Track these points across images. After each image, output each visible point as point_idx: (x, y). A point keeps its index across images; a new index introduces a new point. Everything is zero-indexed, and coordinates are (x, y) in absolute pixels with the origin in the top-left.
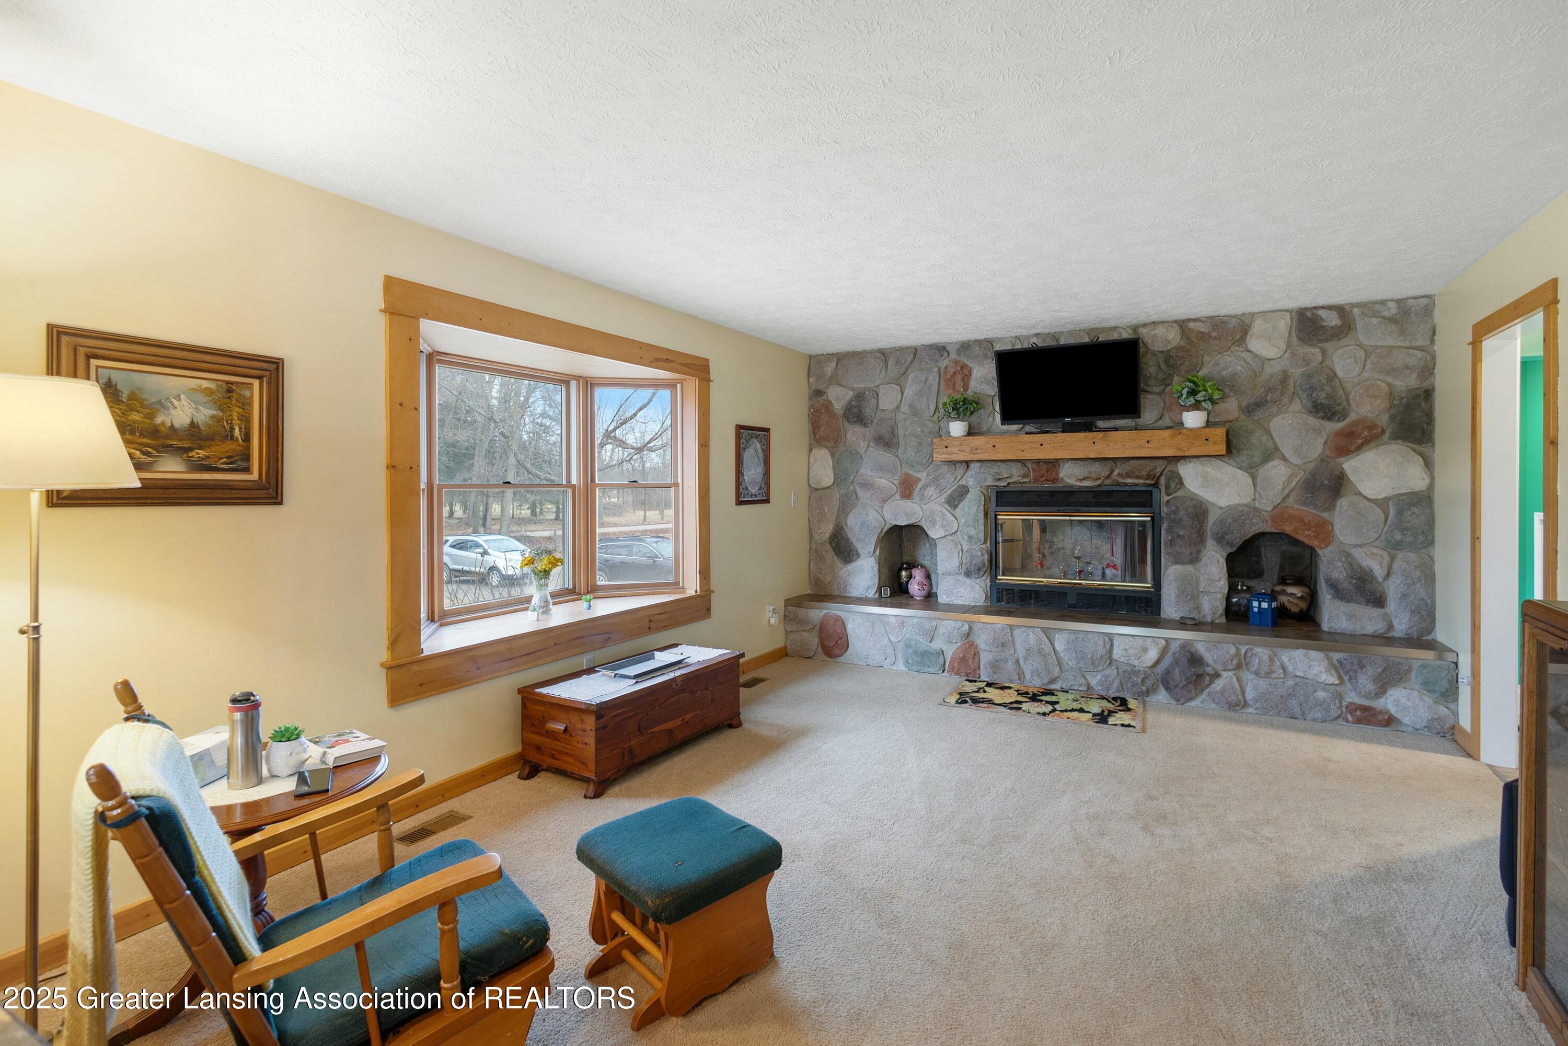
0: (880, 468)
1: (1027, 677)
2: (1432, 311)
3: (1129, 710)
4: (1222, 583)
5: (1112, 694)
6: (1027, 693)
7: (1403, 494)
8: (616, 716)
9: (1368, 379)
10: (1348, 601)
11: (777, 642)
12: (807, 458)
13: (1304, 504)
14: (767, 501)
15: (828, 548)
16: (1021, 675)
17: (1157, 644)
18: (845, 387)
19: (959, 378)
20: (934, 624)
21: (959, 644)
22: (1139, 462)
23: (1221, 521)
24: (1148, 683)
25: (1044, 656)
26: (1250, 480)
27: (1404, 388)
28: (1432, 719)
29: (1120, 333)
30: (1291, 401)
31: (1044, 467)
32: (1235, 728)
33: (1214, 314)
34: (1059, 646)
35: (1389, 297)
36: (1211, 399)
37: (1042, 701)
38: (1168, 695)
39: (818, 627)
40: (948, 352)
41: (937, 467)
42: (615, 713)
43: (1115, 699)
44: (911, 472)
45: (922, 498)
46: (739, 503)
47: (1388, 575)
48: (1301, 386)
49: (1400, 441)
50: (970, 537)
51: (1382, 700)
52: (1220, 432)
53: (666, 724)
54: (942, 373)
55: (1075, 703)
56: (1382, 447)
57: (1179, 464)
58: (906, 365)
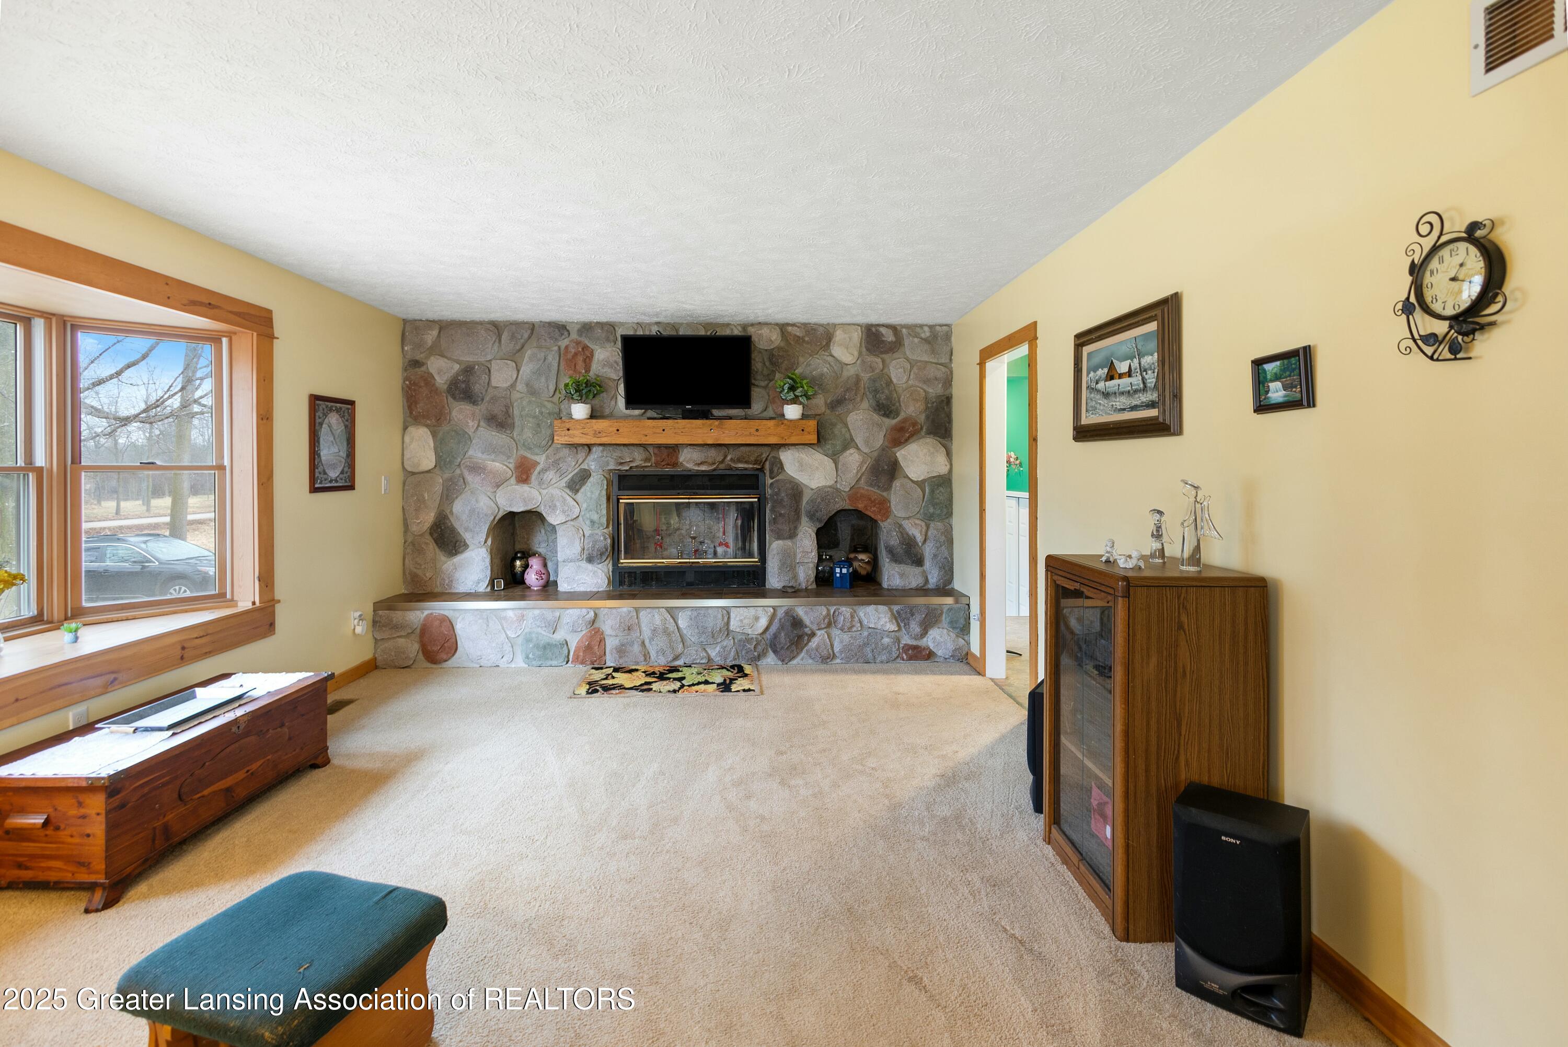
0: (492, 450)
1: (652, 658)
2: (950, 337)
3: (746, 675)
4: (813, 554)
5: (729, 663)
6: (654, 673)
7: (934, 477)
8: (142, 786)
9: (912, 386)
10: (900, 563)
11: (365, 654)
12: (400, 438)
13: (871, 485)
14: (351, 487)
15: (429, 539)
16: (646, 656)
17: (767, 612)
18: (449, 359)
19: (580, 359)
20: (557, 614)
21: (584, 632)
22: (748, 449)
23: (812, 501)
24: (760, 648)
25: (669, 635)
26: (833, 465)
27: (934, 395)
28: (956, 650)
29: (732, 330)
30: (862, 400)
31: (665, 452)
32: (829, 678)
33: (807, 322)
34: (682, 623)
35: (925, 323)
36: (806, 395)
37: (669, 679)
38: (775, 658)
39: (418, 630)
40: (568, 331)
41: (557, 449)
42: (141, 782)
43: (733, 667)
44: (529, 455)
45: (541, 483)
46: (314, 490)
47: (925, 541)
48: (868, 388)
49: (932, 436)
50: (593, 522)
51: (925, 639)
52: (812, 424)
53: (224, 781)
54: (562, 353)
55: (699, 676)
56: (921, 440)
57: (781, 450)
58: (522, 341)
